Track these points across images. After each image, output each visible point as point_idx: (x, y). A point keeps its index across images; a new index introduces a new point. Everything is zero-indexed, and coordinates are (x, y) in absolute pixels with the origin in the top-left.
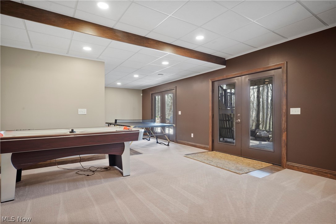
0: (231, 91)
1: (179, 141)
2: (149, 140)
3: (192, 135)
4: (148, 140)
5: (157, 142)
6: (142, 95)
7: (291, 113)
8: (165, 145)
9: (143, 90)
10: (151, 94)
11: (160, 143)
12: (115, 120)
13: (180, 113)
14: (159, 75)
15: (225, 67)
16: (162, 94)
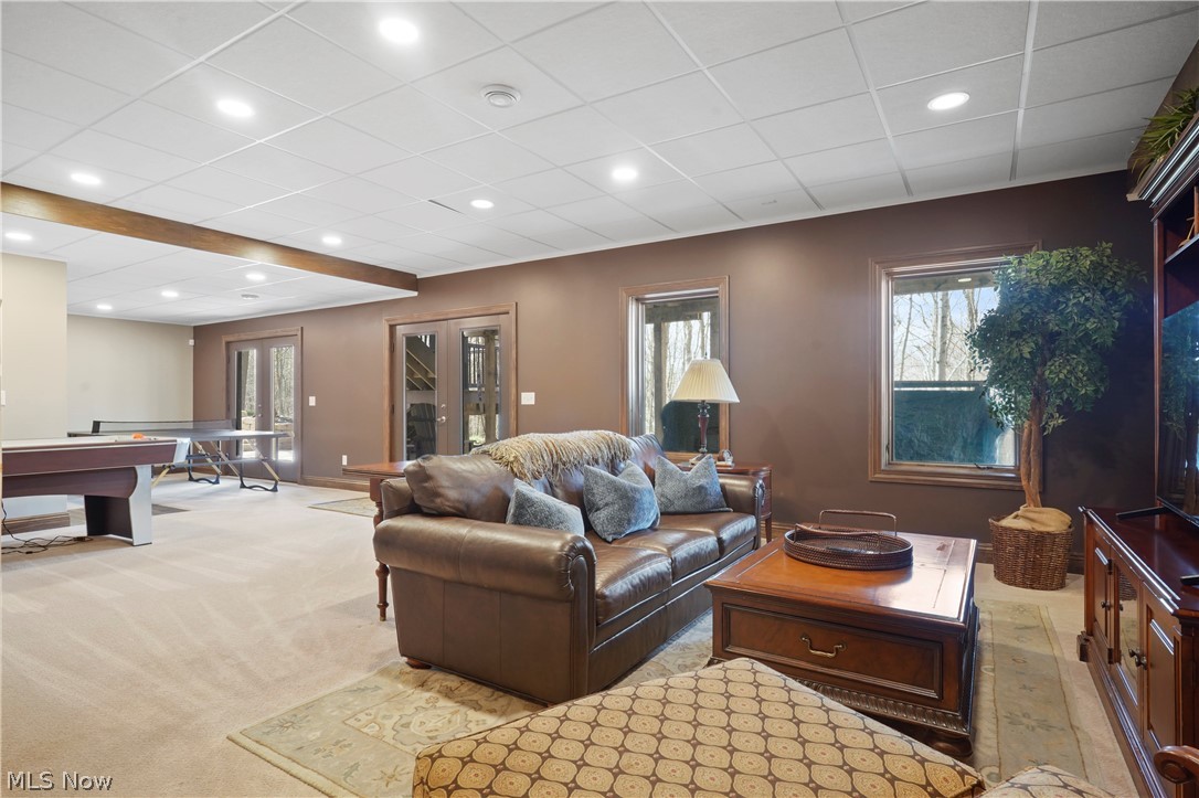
0: (477, 340)
1: (309, 477)
2: (217, 482)
3: (345, 458)
4: (214, 483)
5: (243, 486)
6: (192, 342)
7: (523, 403)
8: (266, 490)
9: (195, 327)
10: (224, 343)
11: (250, 488)
12: (95, 422)
13: (312, 401)
14: (243, 296)
15: (415, 294)
16: (263, 343)
